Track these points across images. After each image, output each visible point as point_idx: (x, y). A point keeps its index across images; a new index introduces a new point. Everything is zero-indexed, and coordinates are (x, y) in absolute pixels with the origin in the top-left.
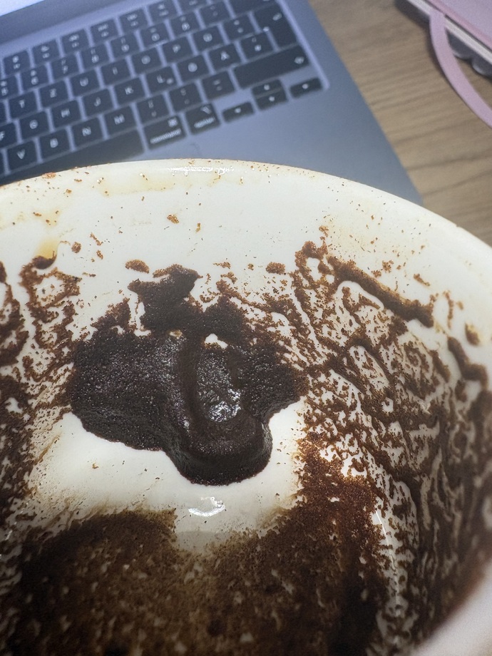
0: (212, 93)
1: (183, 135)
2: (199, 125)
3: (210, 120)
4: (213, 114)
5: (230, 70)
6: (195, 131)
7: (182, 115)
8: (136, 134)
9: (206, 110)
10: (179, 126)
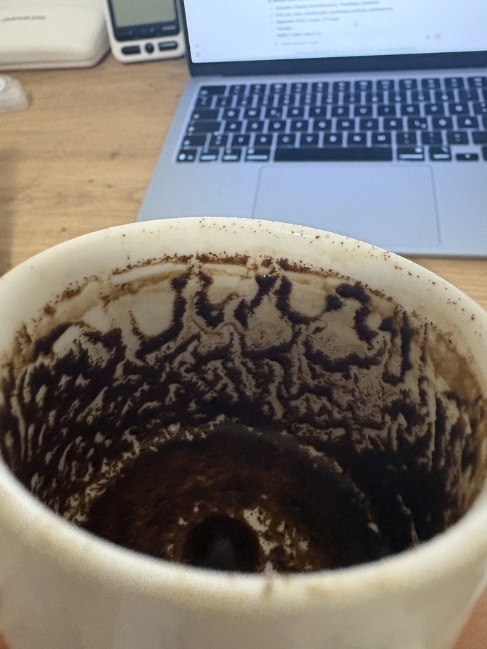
0: (452, 141)
1: (423, 159)
2: (437, 156)
3: (446, 156)
4: (449, 153)
5: (469, 131)
6: (432, 159)
7: (427, 148)
8: (390, 150)
9: (445, 150)
10: (423, 153)
